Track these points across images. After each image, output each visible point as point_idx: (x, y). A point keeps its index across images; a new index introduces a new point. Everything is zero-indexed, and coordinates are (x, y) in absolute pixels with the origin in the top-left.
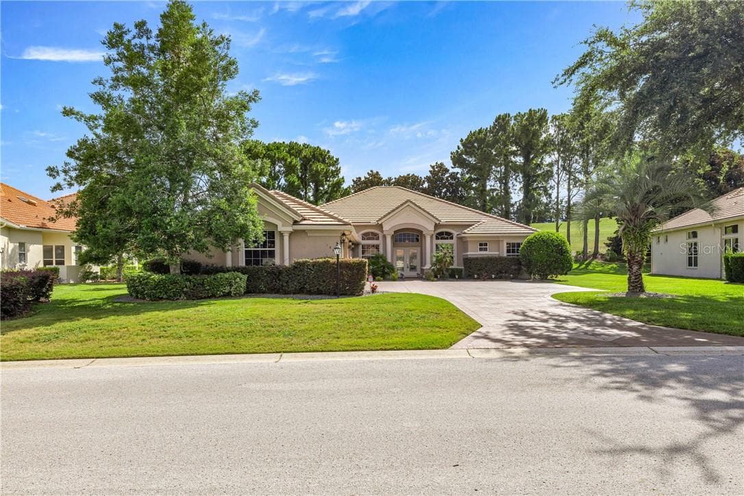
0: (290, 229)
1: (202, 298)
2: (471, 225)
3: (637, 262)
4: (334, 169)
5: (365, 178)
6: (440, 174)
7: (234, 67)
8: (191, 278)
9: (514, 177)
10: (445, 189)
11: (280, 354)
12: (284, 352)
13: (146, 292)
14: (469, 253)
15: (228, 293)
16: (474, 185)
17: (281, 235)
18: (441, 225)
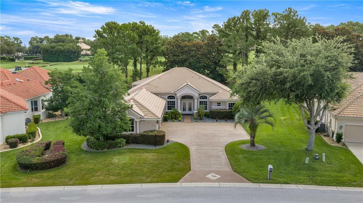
14: (212, 107)
17: (136, 122)
18: (202, 94)
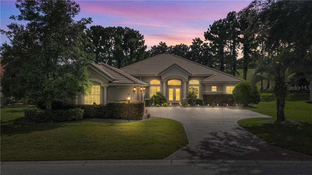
0: (107, 85)
1: (61, 122)
2: (209, 77)
3: (281, 105)
4: (141, 41)
5: (158, 46)
6: (198, 44)
7: (79, 8)
8: (56, 111)
9: (237, 46)
10: (201, 52)
11: (86, 161)
12: (88, 160)
13: (34, 119)
14: (206, 92)
15: (74, 119)
16: (217, 50)
17: (103, 88)
18: (192, 76)
